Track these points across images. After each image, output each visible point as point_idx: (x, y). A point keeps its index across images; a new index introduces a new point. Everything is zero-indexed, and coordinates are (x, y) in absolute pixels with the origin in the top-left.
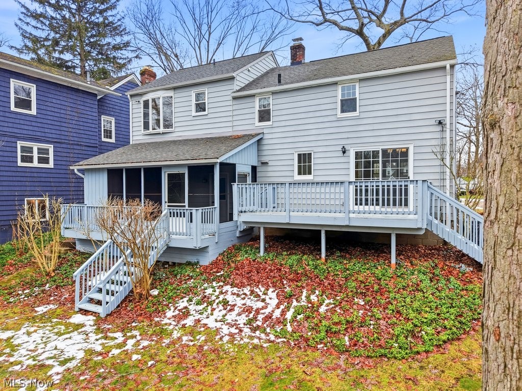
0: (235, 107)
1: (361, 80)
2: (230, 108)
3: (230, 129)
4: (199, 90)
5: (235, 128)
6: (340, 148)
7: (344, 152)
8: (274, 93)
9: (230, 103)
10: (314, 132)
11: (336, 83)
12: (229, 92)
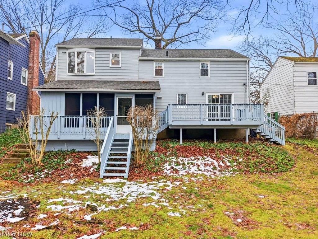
0: (140, 65)
1: (211, 61)
2: (137, 66)
3: (137, 78)
4: (115, 52)
5: (140, 77)
6: (201, 93)
7: (203, 95)
8: (165, 61)
9: (138, 63)
10: (187, 84)
11: (198, 61)
12: (137, 57)
